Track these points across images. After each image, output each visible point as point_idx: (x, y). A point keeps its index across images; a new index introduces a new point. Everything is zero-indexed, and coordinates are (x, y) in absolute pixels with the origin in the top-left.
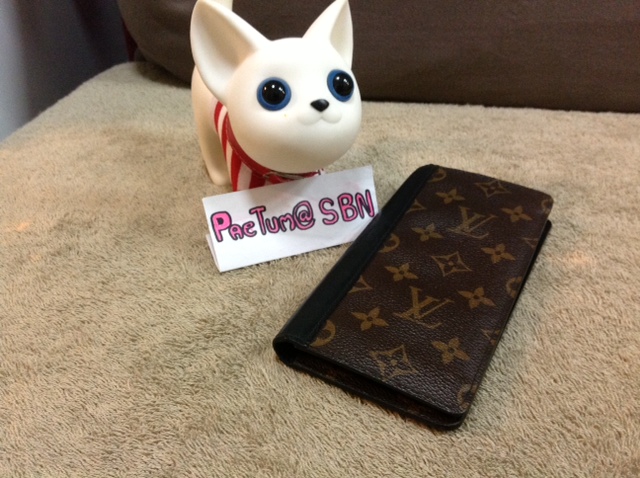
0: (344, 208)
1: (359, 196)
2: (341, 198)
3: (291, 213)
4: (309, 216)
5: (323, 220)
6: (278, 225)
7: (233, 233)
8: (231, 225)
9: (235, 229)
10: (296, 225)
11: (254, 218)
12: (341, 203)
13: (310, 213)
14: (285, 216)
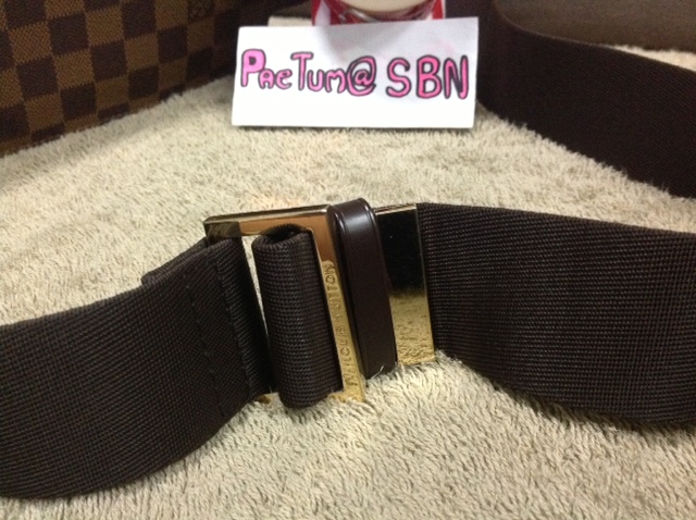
0: (423, 77)
1: (449, 64)
2: (421, 62)
3: (345, 69)
4: (368, 78)
5: (388, 88)
6: (325, 80)
7: (262, 79)
8: (263, 69)
9: (267, 75)
10: (346, 87)
11: (294, 66)
12: (420, 70)
13: (371, 75)
14: (334, 72)
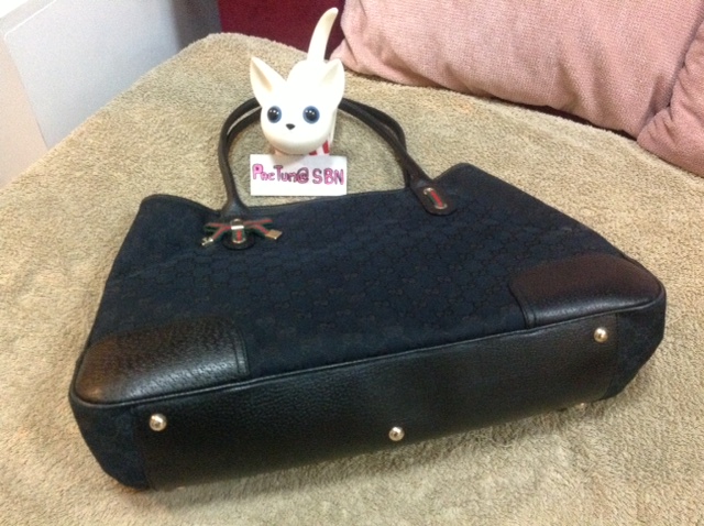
0: (326, 176)
1: (336, 172)
2: (326, 171)
3: (296, 173)
4: (305, 176)
5: (313, 180)
6: (288, 177)
7: (262, 176)
8: (262, 172)
10: (297, 180)
11: (275, 171)
12: (325, 174)
14: (292, 173)
